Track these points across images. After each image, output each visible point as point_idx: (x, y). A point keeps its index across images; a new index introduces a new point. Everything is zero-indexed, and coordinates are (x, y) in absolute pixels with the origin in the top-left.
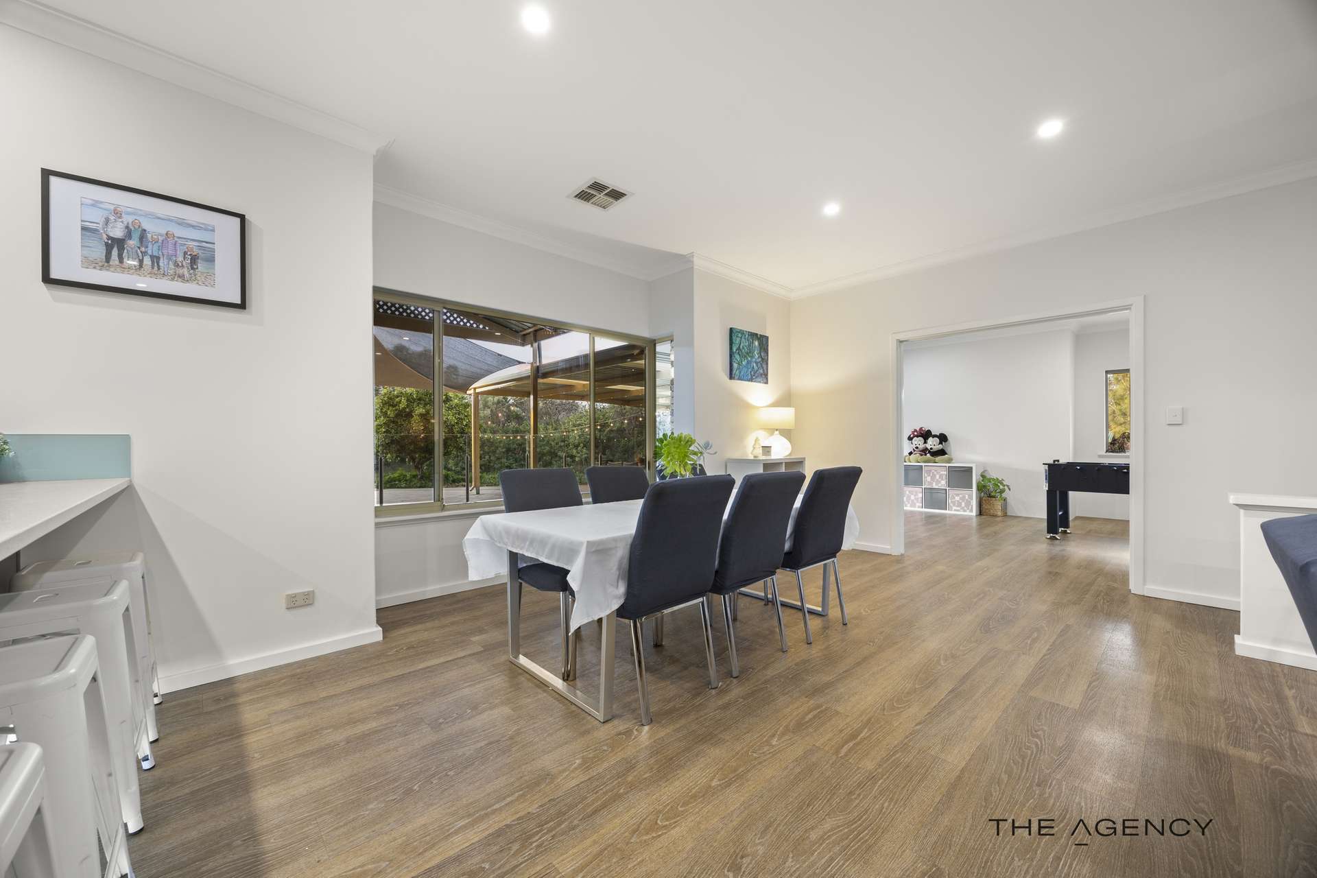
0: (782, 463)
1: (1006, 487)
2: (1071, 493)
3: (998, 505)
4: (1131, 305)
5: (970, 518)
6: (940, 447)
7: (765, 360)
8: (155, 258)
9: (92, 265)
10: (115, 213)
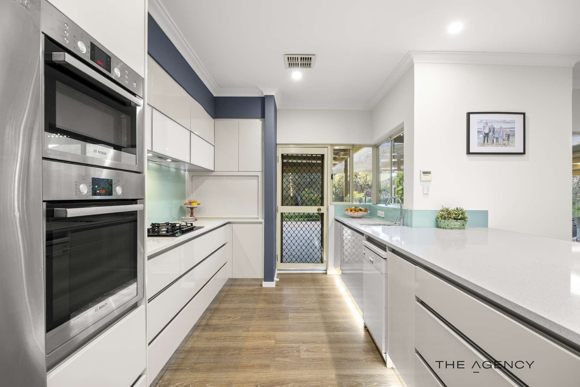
8: (497, 139)
9: (480, 145)
10: (487, 123)
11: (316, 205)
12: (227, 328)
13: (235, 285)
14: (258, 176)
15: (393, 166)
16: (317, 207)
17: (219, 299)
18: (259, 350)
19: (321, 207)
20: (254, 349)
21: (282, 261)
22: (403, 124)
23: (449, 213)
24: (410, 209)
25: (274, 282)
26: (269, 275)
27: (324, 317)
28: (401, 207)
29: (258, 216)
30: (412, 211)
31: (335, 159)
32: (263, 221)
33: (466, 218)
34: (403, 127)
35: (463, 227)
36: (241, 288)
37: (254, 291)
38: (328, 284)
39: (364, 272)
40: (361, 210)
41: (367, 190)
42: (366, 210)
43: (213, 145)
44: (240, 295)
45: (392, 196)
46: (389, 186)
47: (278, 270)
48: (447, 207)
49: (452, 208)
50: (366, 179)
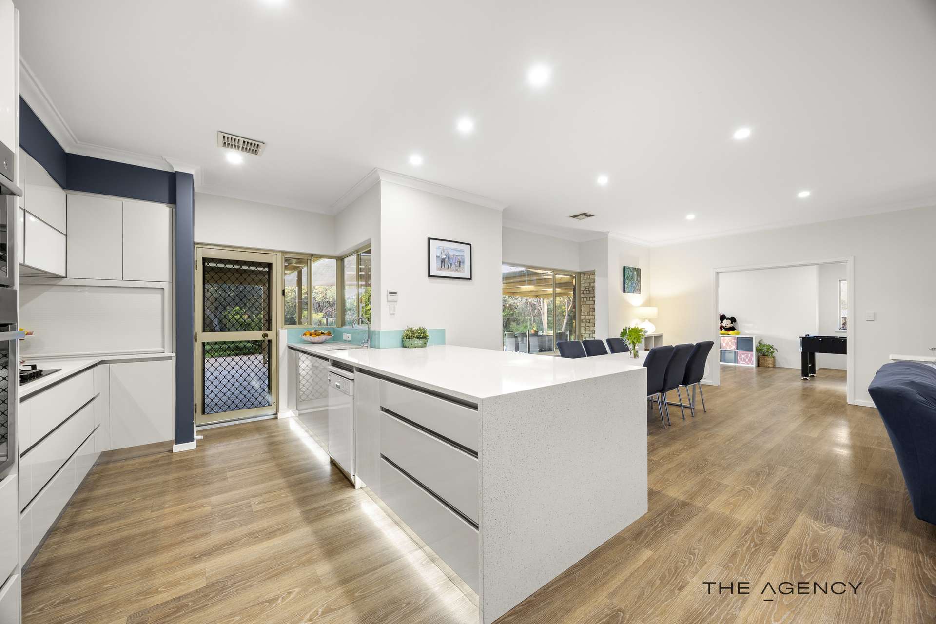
0: (652, 337)
1: (775, 350)
2: (816, 354)
3: (770, 361)
4: (847, 261)
5: (752, 368)
6: (732, 325)
7: (639, 281)
8: (451, 264)
9: (438, 269)
10: (443, 250)
11: (260, 330)
12: (120, 516)
13: (115, 461)
14: (163, 289)
15: (360, 279)
16: (261, 333)
17: (88, 485)
18: (188, 523)
19: (267, 332)
20: (179, 524)
21: (203, 413)
22: (370, 239)
23: (413, 333)
24: (377, 329)
25: (195, 442)
26: (183, 433)
27: (279, 465)
28: (369, 328)
29: (163, 349)
30: (379, 332)
31: (286, 267)
32: (174, 354)
33: (427, 336)
34: (370, 243)
35: (424, 345)
36: (131, 462)
37: (159, 461)
38: (279, 430)
39: (330, 408)
40: (323, 334)
41: (326, 309)
42: (329, 334)
43: (64, 234)
44: (132, 472)
45: (359, 316)
46: (355, 304)
47: (196, 426)
48: (411, 327)
49: (415, 328)
50: (326, 295)
